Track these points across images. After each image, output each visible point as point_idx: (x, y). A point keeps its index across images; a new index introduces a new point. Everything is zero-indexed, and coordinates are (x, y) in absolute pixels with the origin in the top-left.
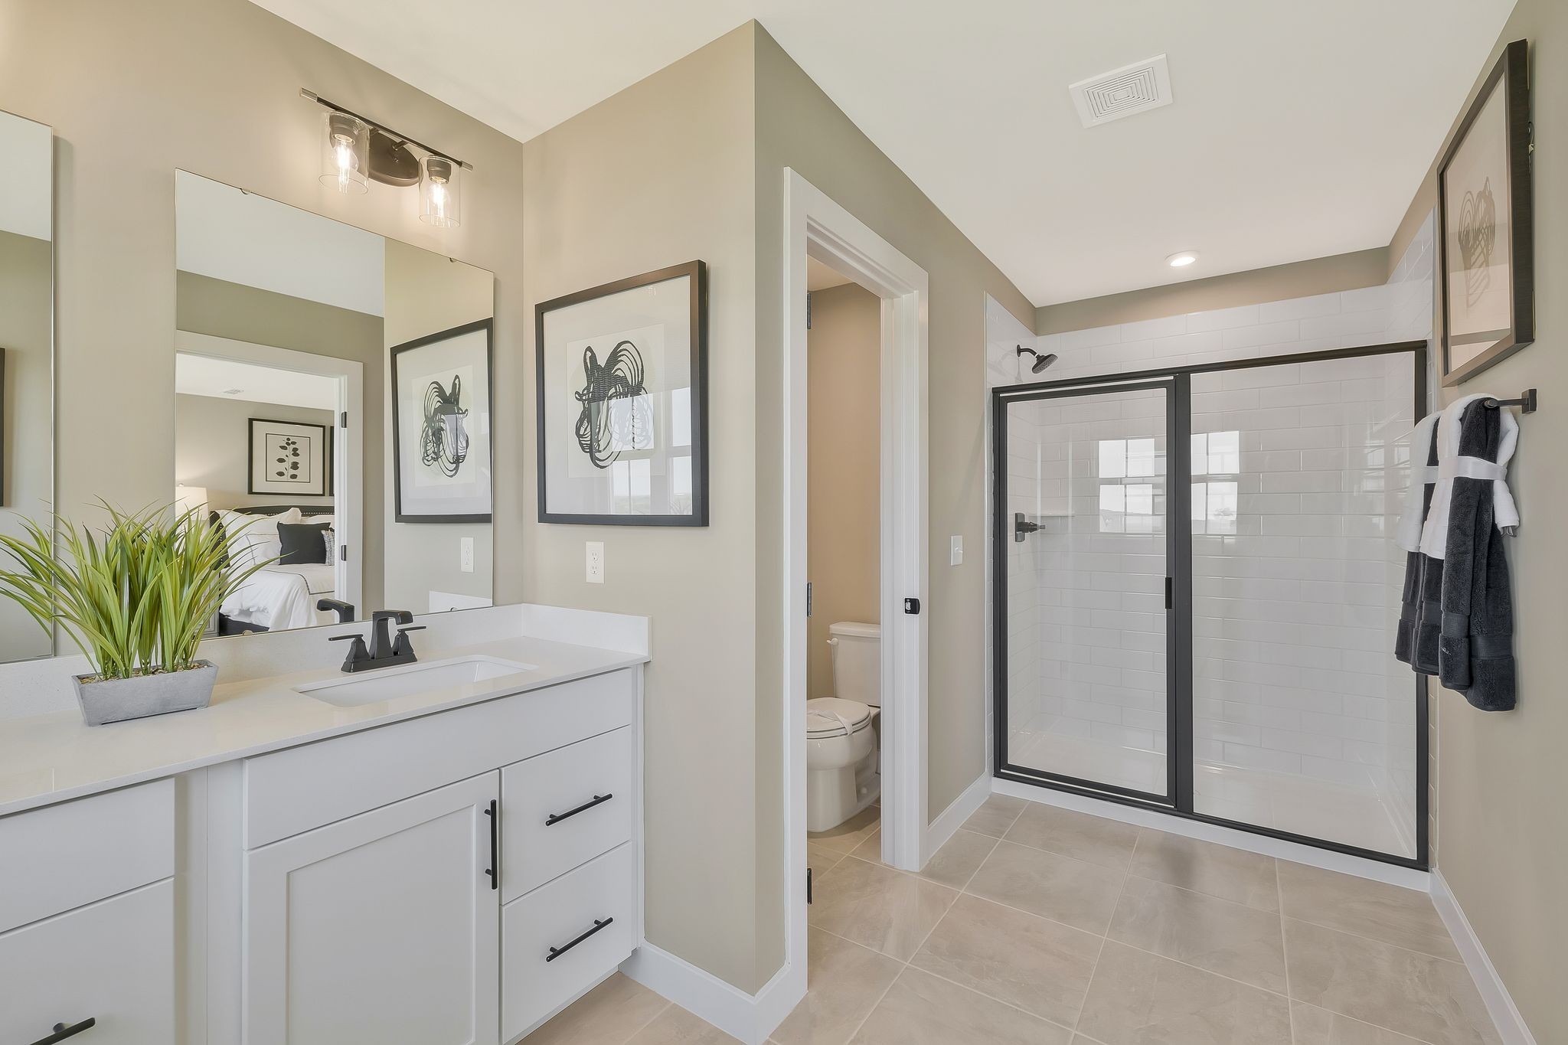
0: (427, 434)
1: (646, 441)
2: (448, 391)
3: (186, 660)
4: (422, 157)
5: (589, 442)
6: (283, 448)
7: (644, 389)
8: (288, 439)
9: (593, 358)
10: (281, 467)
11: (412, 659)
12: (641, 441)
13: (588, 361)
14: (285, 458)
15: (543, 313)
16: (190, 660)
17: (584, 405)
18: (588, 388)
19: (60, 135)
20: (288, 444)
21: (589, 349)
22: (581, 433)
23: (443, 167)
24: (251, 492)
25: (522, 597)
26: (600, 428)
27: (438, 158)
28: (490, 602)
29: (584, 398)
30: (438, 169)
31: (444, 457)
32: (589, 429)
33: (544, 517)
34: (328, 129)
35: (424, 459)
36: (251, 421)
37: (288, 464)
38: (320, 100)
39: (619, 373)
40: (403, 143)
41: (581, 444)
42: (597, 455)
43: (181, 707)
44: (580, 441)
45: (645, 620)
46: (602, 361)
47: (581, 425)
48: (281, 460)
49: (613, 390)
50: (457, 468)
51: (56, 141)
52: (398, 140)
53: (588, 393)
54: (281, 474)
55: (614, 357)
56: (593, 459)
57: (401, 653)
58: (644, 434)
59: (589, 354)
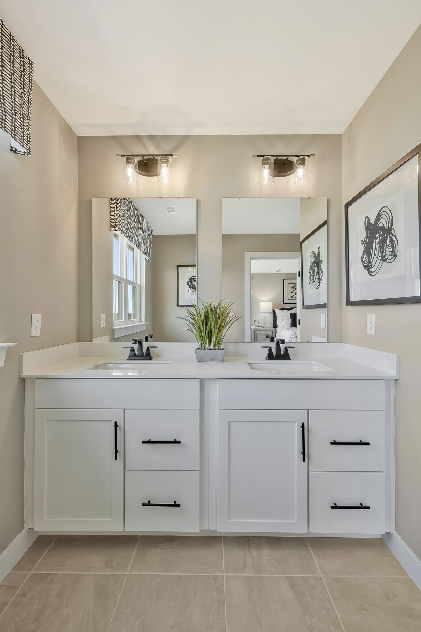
0: (311, 273)
1: (394, 257)
2: (316, 254)
3: (219, 347)
4: (295, 160)
5: (367, 264)
6: (293, 288)
7: (393, 229)
8: (294, 285)
9: (369, 220)
10: (292, 295)
11: (289, 359)
12: (392, 258)
13: (366, 223)
14: (293, 291)
15: (348, 208)
16: (220, 347)
17: (365, 245)
18: (366, 237)
19: (198, 199)
20: (294, 286)
21: (367, 217)
22: (364, 260)
23: (302, 161)
24: (284, 303)
25: (341, 339)
26: (372, 256)
27: (300, 157)
28: (325, 340)
29: (365, 242)
30: (300, 162)
31: (315, 281)
32: (367, 258)
33: (349, 303)
34: (261, 165)
35: (310, 283)
36: (284, 279)
37: (294, 293)
38: (258, 156)
39: (381, 225)
40: (287, 158)
41: (364, 266)
42: (371, 270)
43: (217, 361)
44: (363, 264)
45: (394, 356)
46: (372, 222)
47: (363, 256)
48: (292, 292)
49: (378, 234)
50: (319, 285)
51: (197, 200)
52: (285, 158)
53: (366, 240)
54: (292, 297)
55: (378, 218)
56: (369, 272)
57: (286, 357)
58: (393, 254)
59: (367, 220)
